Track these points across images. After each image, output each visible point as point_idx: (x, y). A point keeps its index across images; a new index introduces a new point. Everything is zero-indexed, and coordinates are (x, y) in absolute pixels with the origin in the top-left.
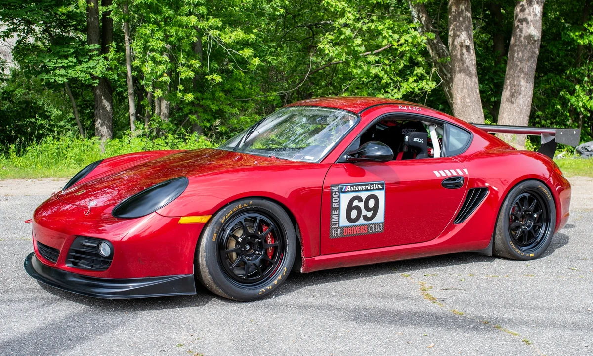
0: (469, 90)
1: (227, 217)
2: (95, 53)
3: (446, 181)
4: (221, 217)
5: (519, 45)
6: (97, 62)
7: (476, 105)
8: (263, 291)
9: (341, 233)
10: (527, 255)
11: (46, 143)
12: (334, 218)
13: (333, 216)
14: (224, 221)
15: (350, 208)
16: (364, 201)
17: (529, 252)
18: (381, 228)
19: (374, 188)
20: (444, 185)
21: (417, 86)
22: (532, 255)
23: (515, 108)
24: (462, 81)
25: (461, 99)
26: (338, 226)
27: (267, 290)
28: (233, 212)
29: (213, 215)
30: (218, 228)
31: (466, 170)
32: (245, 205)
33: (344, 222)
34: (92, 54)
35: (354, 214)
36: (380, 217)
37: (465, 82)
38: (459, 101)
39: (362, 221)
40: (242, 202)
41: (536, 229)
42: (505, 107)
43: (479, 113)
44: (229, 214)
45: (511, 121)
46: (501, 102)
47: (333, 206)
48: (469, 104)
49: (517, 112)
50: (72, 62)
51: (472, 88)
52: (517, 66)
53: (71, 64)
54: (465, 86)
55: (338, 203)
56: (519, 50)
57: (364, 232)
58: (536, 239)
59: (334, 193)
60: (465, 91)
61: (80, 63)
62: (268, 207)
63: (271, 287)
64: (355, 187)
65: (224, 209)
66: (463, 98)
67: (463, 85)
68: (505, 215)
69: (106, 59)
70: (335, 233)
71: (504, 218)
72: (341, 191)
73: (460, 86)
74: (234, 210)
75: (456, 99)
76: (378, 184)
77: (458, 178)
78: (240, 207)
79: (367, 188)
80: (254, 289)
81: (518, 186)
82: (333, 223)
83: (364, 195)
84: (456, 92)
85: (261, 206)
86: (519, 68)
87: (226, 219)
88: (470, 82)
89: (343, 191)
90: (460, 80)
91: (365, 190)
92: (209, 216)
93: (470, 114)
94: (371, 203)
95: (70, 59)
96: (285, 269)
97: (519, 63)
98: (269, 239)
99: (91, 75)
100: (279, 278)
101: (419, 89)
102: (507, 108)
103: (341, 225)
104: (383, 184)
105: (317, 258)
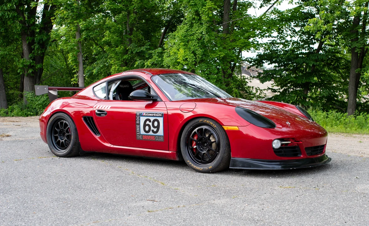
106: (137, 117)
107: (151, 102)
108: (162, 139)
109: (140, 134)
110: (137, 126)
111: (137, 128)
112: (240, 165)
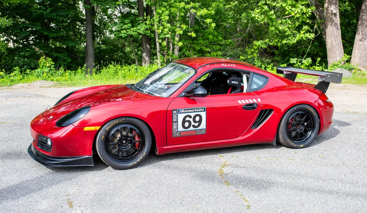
0: (335, 38)
1: (110, 127)
2: (141, 22)
3: (245, 106)
4: (107, 127)
5: (365, 12)
6: (142, 26)
7: (339, 46)
8: (131, 165)
9: (179, 135)
10: (299, 146)
11: (109, 68)
12: (175, 127)
13: (174, 126)
14: (108, 129)
15: (184, 121)
16: (192, 117)
17: (301, 144)
18: (204, 132)
19: (199, 111)
20: (244, 108)
21: (304, 36)
22: (302, 146)
23: (362, 47)
24: (331, 33)
25: (330, 42)
26: (177, 131)
27: (134, 164)
28: (113, 125)
29: (102, 126)
30: (105, 133)
31: (259, 100)
32: (120, 121)
33: (181, 128)
34: (139, 22)
35: (187, 124)
36: (203, 125)
37: (333, 33)
38: (329, 44)
39: (191, 128)
40: (118, 119)
41: (306, 131)
42: (356, 47)
43: (340, 50)
44: (111, 126)
45: (359, 54)
46: (354, 44)
47: (174, 121)
48: (335, 45)
49: (363, 49)
50: (129, 26)
51: (337, 36)
52: (364, 24)
53: (129, 27)
54: (333, 35)
55: (176, 119)
56: (365, 15)
57: (193, 134)
58: (306, 137)
59: (174, 114)
60: (333, 38)
61: (133, 26)
62: (134, 122)
63: (136, 163)
64: (187, 110)
65: (109, 123)
66: (332, 42)
67: (332, 35)
68: (284, 124)
69: (146, 24)
70: (175, 134)
71: (283, 126)
72: (179, 112)
73: (330, 36)
74: (114, 123)
75: (328, 42)
76: (202, 108)
77: (254, 104)
78: (117, 122)
79: (195, 111)
80: (126, 163)
81: (293, 108)
82: (174, 129)
83: (193, 115)
84: (328, 39)
85: (130, 121)
86: (365, 25)
87: (109, 128)
88: (336, 33)
89: (180, 112)
90: (330, 32)
91: (193, 112)
92: (100, 127)
93: (335, 51)
94: (197, 119)
95: (129, 25)
96: (144, 153)
97: (365, 22)
98: (137, 137)
99: (138, 32)
100: (141, 158)
101: (305, 38)
102: (357, 47)
103: (179, 130)
104: (204, 108)
105: (165, 147)
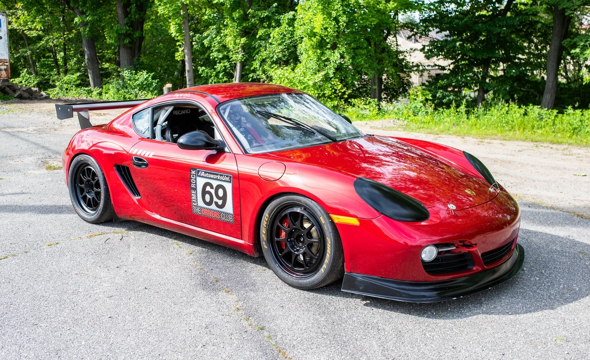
106: (192, 177)
107: (214, 152)
108: (231, 219)
109: (197, 206)
110: (193, 192)
111: (193, 195)
112: (361, 288)
